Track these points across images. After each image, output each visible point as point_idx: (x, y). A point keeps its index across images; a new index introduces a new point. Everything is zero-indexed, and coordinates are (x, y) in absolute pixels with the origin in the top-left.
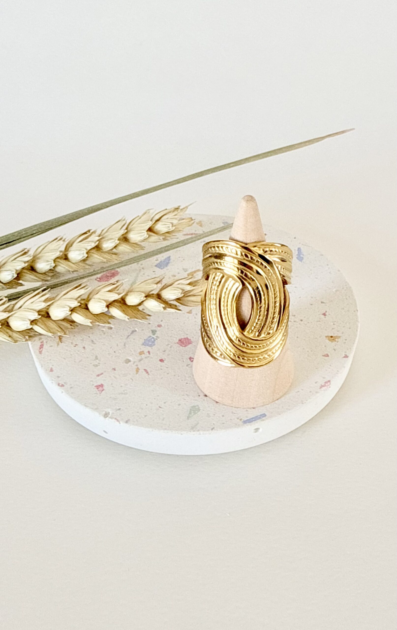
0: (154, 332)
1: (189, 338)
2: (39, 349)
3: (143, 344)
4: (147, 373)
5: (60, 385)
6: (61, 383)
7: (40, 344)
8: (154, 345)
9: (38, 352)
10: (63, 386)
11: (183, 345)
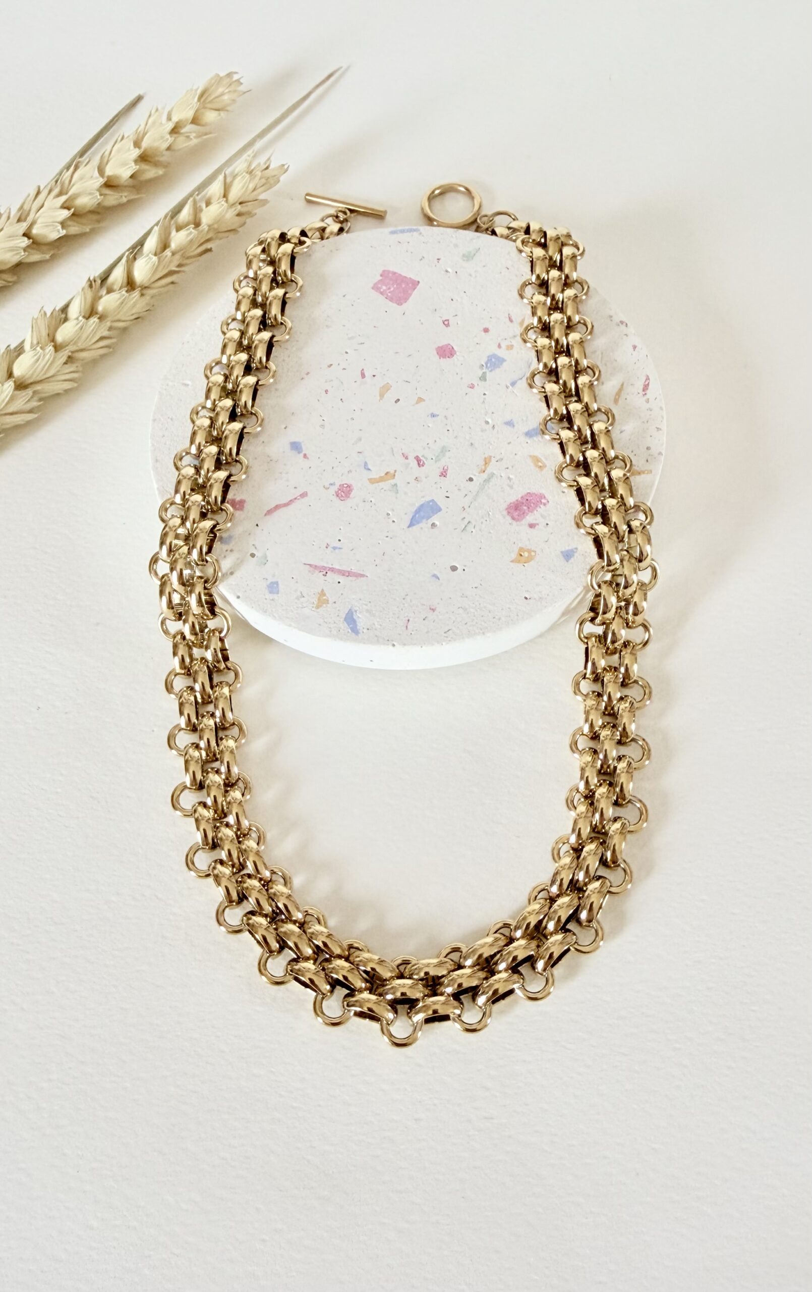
0: (483, 378)
1: (437, 357)
2: (650, 384)
3: (503, 360)
4: (510, 318)
5: (624, 324)
6: (623, 327)
7: (648, 392)
8: (488, 357)
9: (650, 379)
10: (622, 322)
11: (451, 347)
